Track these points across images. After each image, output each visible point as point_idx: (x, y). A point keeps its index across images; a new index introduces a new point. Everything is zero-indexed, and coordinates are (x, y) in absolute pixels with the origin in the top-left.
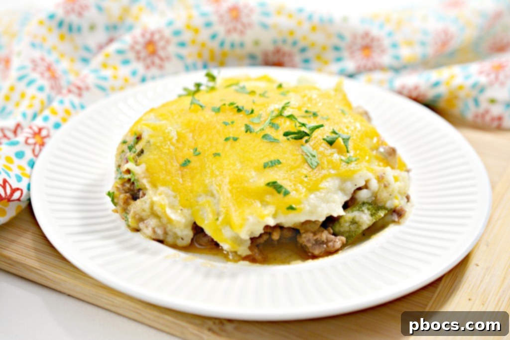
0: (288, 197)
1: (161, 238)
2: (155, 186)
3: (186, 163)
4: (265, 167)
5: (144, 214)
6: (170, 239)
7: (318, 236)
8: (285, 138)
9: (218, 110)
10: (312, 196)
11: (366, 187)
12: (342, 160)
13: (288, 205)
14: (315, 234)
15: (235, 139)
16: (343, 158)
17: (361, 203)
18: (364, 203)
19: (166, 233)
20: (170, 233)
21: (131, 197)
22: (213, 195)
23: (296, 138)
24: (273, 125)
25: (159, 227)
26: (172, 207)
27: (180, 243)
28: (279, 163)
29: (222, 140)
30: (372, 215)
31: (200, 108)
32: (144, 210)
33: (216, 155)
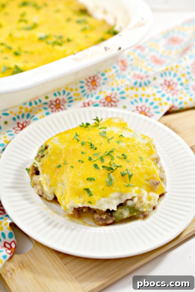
0: (91, 197)
1: (41, 195)
2: (43, 173)
3: (59, 166)
4: (88, 179)
5: (37, 183)
6: (44, 196)
7: (101, 217)
8: (103, 168)
9: (83, 144)
10: (103, 199)
11: (132, 200)
12: (125, 185)
13: (89, 201)
14: (100, 215)
15: (82, 162)
16: (126, 184)
17: (127, 206)
18: (128, 207)
19: (43, 193)
20: (45, 194)
21: (35, 173)
22: (64, 185)
23: (107, 170)
24: (102, 159)
25: (41, 190)
26: (47, 185)
27: (48, 198)
28: (94, 180)
29: (77, 160)
30: (130, 213)
31: (77, 141)
32: (37, 181)
33: (72, 167)
